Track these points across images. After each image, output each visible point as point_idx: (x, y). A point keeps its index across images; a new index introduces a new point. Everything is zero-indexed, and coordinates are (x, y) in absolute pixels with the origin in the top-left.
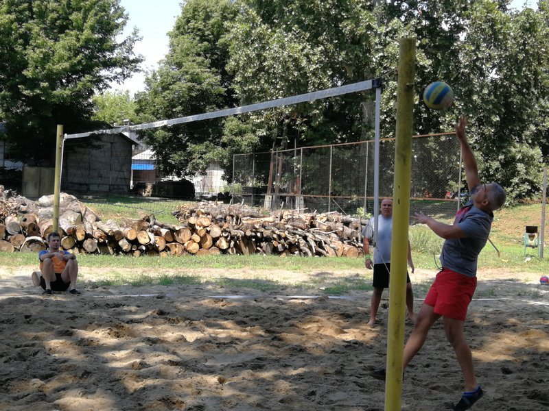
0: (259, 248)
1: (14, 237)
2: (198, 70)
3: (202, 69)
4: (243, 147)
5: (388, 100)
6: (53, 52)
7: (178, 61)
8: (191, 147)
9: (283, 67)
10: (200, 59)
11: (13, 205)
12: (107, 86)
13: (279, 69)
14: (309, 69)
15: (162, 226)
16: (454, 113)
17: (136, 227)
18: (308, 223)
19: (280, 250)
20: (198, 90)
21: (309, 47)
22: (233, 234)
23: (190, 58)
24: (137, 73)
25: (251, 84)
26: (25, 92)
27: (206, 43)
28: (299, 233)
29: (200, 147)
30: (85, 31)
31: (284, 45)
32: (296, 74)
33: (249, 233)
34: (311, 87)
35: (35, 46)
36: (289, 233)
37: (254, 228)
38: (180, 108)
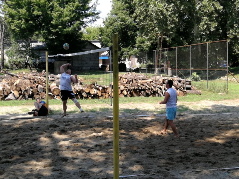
0: (141, 94)
1: (41, 93)
2: (124, 16)
3: (126, 16)
4: (145, 48)
5: (204, 25)
6: (63, 13)
7: (115, 13)
8: (123, 49)
9: (156, 14)
10: (125, 11)
11: (44, 80)
12: (86, 26)
13: (154, 15)
14: (167, 14)
15: (100, 86)
16: (233, 29)
17: (89, 87)
18: (161, 82)
19: (149, 94)
20: (125, 25)
21: (167, 5)
22: (129, 88)
23: (121, 11)
24: (99, 19)
25: (143, 22)
26: (52, 31)
27: (127, 4)
28: (158, 87)
29: (127, 49)
30: (76, 3)
31: (156, 5)
32: (161, 17)
33: (136, 88)
34: (169, 22)
35: (56, 11)
36: (153, 87)
37: (138, 85)
38: (117, 33)
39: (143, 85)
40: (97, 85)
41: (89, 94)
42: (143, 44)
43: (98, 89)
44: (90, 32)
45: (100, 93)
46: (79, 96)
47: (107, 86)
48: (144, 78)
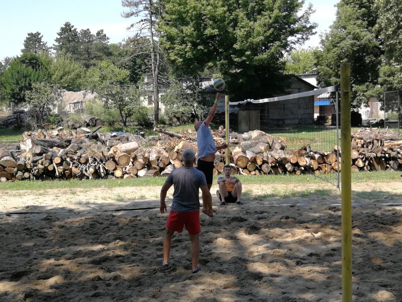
0: (388, 166)
1: (217, 164)
2: (358, 31)
3: (361, 30)
4: (395, 85)
7: (342, 25)
8: (356, 87)
10: (359, 22)
12: (292, 49)
15: (316, 153)
17: (297, 154)
20: (359, 46)
22: (367, 156)
26: (235, 60)
30: (275, 11)
37: (384, 151)
38: (346, 60)
39: (392, 149)
40: (311, 151)
41: (296, 165)
42: (391, 78)
43: (312, 158)
44: (299, 61)
45: (317, 163)
46: (279, 169)
47: (328, 153)
48: (393, 138)
